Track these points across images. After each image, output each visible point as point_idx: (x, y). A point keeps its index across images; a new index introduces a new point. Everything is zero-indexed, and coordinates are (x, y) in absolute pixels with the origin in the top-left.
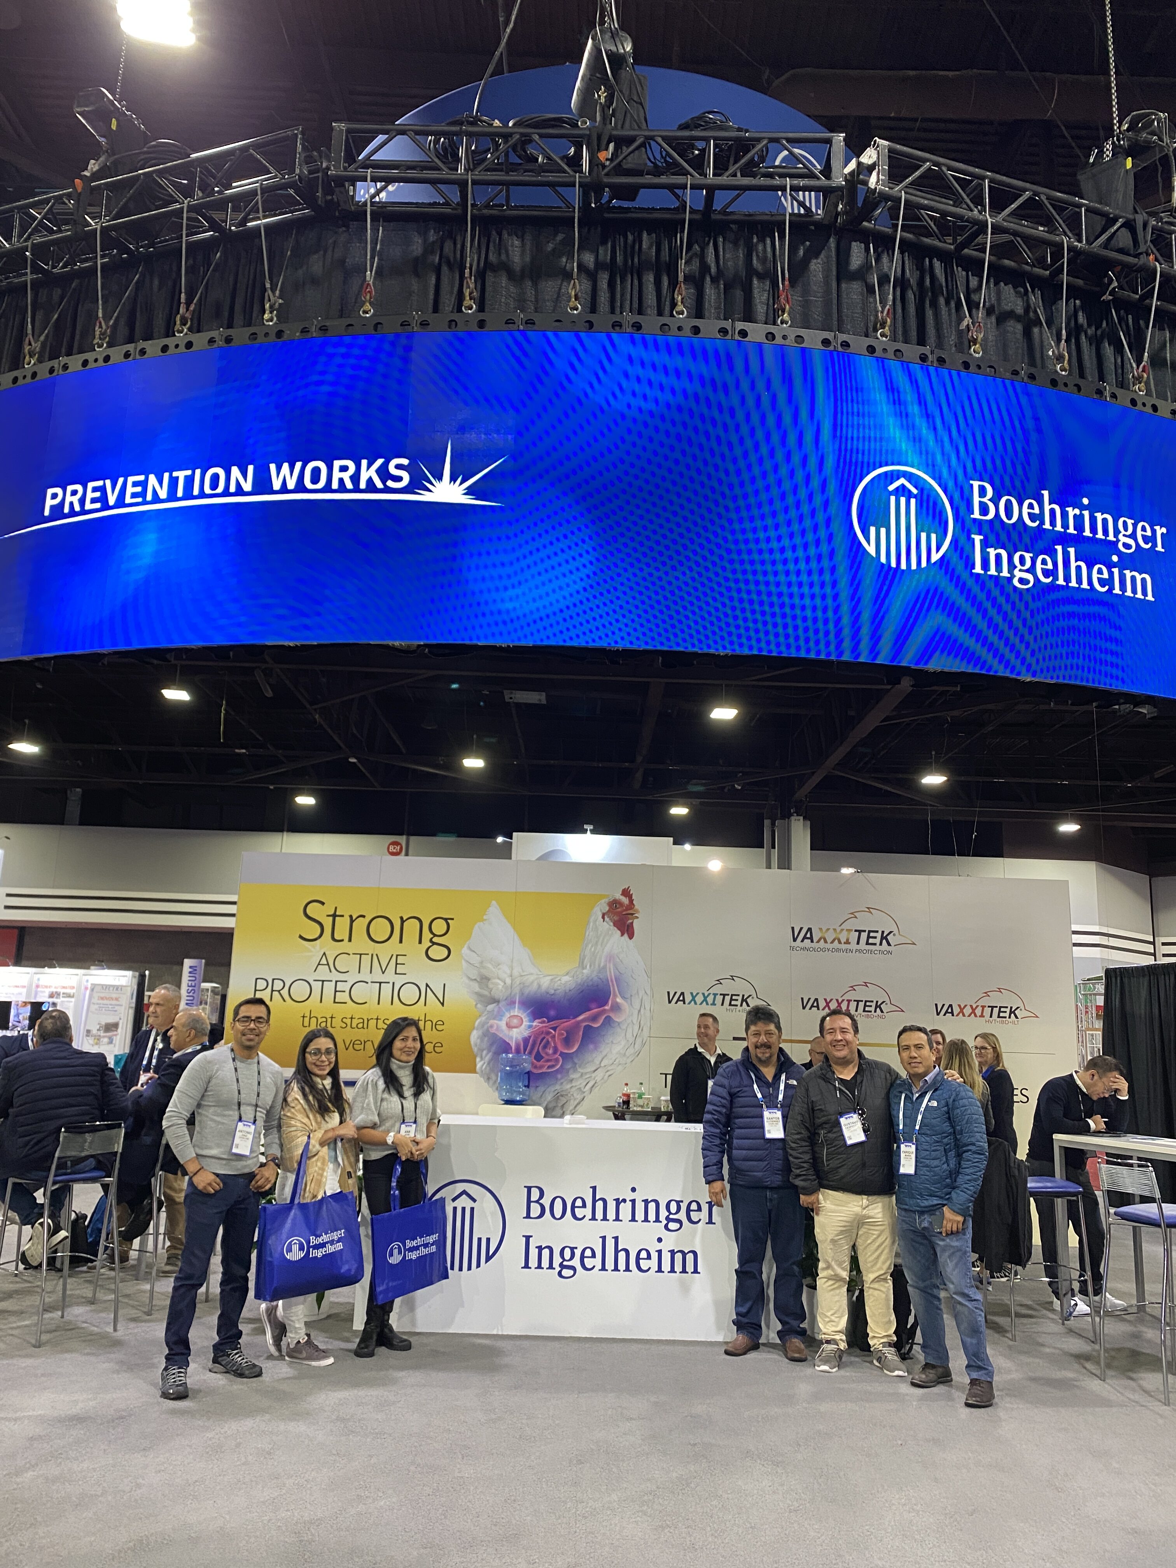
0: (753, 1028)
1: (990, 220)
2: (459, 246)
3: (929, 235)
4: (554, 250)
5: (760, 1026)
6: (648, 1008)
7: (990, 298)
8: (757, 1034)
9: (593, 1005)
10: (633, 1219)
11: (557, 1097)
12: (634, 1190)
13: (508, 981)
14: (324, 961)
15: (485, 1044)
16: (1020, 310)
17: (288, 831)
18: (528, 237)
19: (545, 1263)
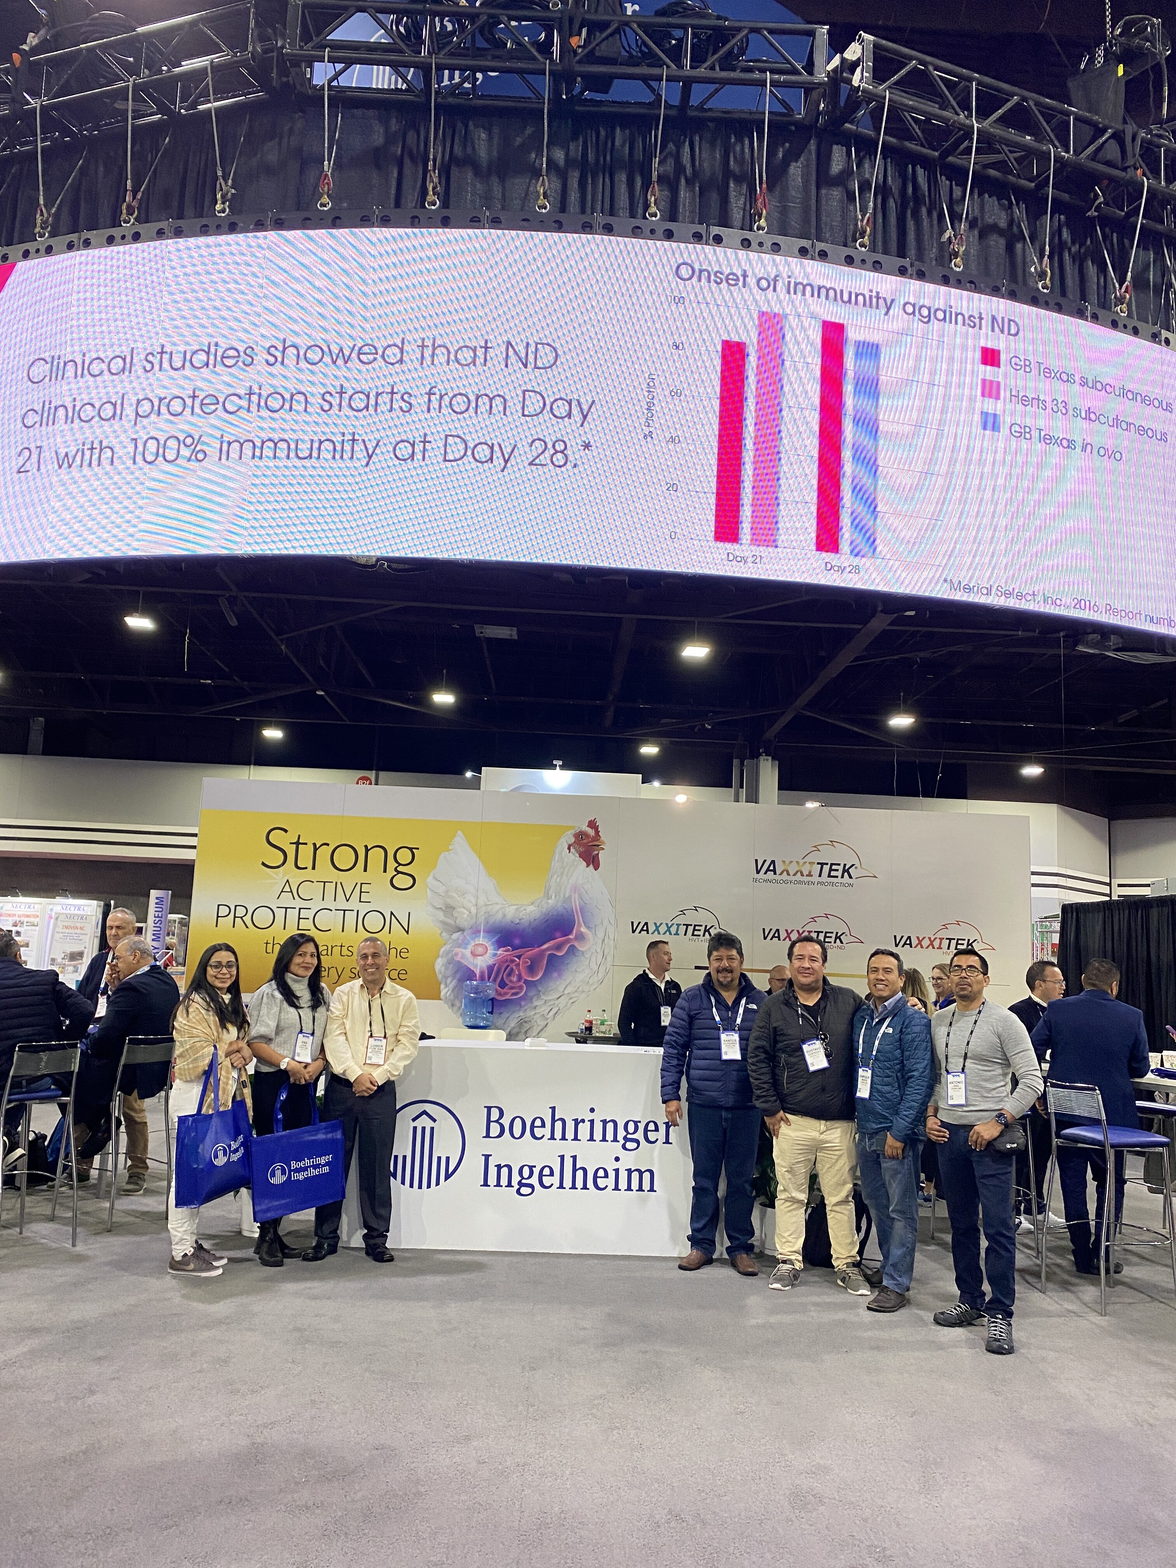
0: (715, 953)
1: (976, 125)
2: (422, 137)
3: (911, 138)
4: (522, 145)
5: (723, 952)
6: (612, 937)
7: (973, 210)
8: (719, 959)
9: (558, 934)
10: (592, 1139)
11: (522, 1023)
12: (592, 1110)
13: (474, 910)
14: (287, 888)
15: (449, 972)
16: (1003, 224)
17: (255, 764)
18: (496, 130)
19: (504, 1181)
